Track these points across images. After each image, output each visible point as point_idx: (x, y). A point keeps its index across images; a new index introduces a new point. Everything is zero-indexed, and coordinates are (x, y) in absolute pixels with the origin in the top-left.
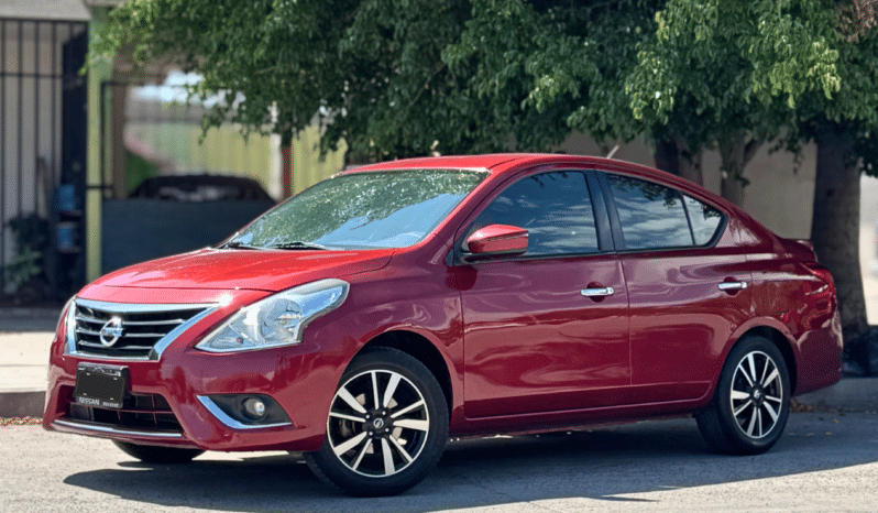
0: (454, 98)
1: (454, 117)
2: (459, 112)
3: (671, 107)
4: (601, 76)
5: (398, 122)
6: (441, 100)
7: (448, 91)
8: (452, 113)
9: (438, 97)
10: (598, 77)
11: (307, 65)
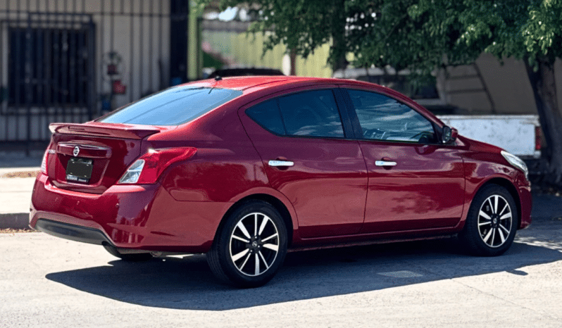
0: (412, 34)
1: (413, 45)
2: (415, 42)
3: (550, 45)
4: (505, 24)
5: (379, 48)
6: (404, 35)
7: (409, 30)
8: (411, 43)
9: (402, 33)
10: (504, 25)
11: (324, 13)
